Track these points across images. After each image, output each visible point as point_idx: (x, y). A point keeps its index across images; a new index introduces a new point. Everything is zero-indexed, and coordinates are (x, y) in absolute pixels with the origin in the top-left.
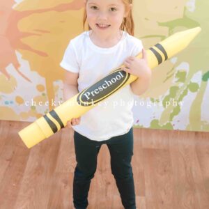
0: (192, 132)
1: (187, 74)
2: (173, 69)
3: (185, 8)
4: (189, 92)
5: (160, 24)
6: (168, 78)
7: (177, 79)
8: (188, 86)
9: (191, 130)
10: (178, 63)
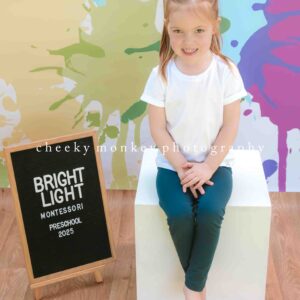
0: (119, 191)
1: (101, 115)
2: (81, 110)
3: (80, 31)
4: (107, 138)
5: (52, 53)
6: (77, 123)
7: (89, 123)
8: (105, 131)
9: (118, 188)
10: (86, 103)
